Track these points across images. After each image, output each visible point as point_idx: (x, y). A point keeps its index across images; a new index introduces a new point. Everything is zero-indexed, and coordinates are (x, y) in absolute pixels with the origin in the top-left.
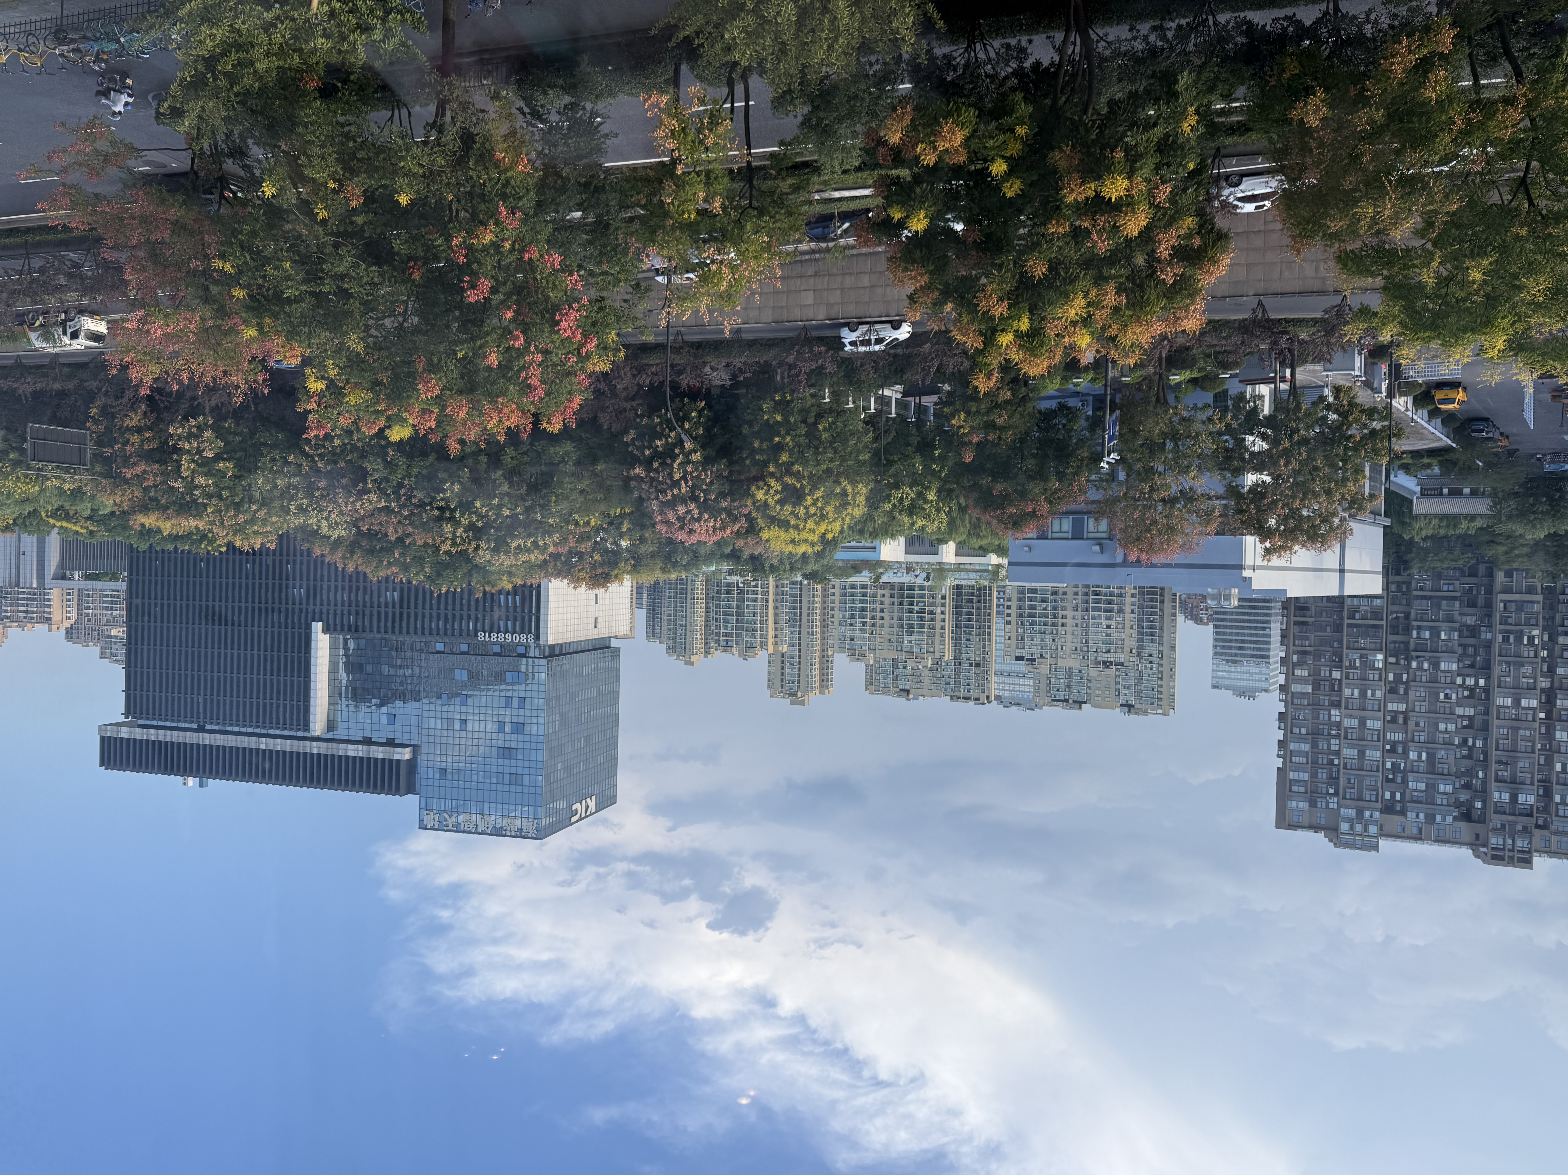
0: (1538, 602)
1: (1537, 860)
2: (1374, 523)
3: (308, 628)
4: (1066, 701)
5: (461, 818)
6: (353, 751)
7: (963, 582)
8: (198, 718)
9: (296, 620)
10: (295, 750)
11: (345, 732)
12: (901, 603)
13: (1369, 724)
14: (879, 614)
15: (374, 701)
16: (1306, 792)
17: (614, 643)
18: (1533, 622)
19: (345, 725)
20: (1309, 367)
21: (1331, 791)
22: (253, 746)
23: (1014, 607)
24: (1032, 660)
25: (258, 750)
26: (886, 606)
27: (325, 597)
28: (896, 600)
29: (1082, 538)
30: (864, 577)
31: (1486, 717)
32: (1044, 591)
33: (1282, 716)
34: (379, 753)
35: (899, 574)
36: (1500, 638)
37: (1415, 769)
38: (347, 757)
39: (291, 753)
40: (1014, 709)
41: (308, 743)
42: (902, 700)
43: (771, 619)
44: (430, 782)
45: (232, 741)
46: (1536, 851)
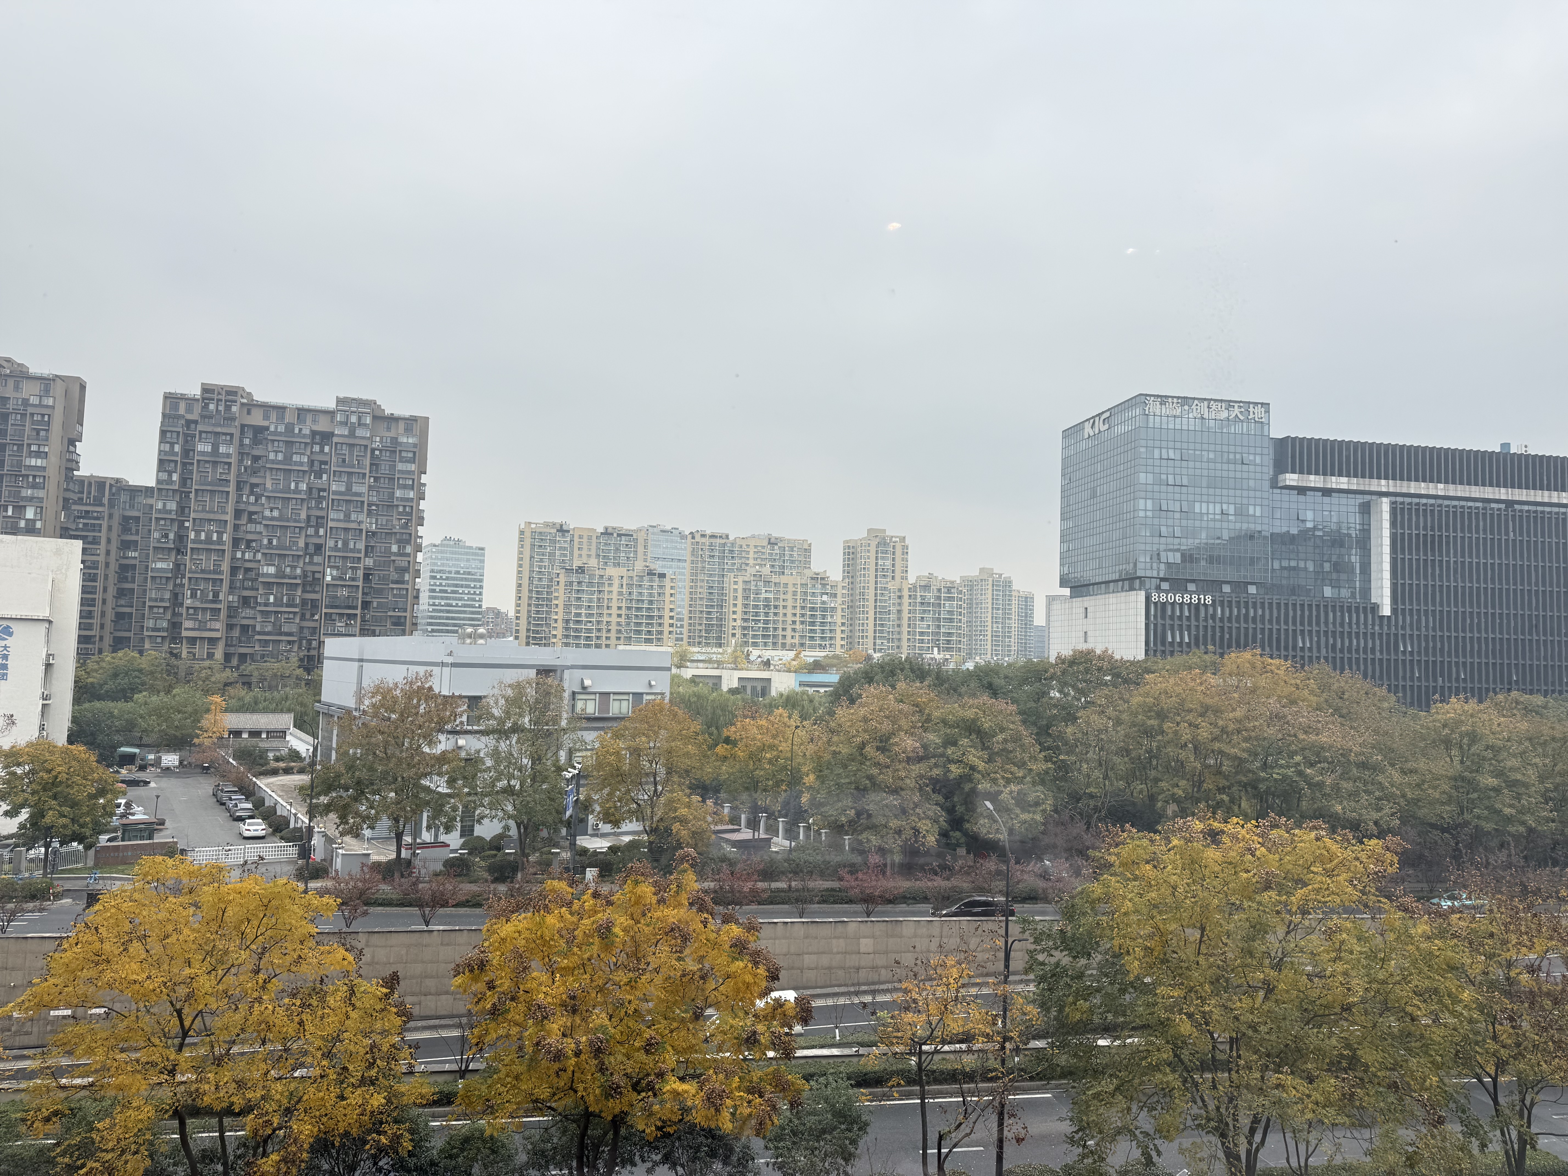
0: (186, 629)
1: (197, 392)
2: (329, 705)
3: (1394, 610)
4: (619, 535)
5: (1224, 415)
6: (1342, 482)
7: (715, 650)
8: (1514, 516)
9: (1408, 618)
10: (1405, 483)
11: (1351, 502)
12: (775, 629)
13: (342, 516)
14: (798, 619)
15: (1320, 533)
16: (400, 451)
17: (1067, 591)
18: (191, 611)
19: (1351, 509)
20: (383, 859)
21: (377, 453)
22: (1451, 487)
23: (666, 625)
24: (651, 573)
25: (1446, 482)
26: (789, 628)
27: (1378, 642)
28: (780, 632)
29: (600, 693)
30: (810, 656)
31: (237, 522)
32: (638, 641)
33: (421, 522)
34: (1314, 481)
35: (776, 658)
36: (221, 597)
37: (301, 474)
38: (1348, 476)
39: (1409, 480)
40: (668, 528)
41: (1391, 490)
42: (775, 534)
43: (905, 615)
44: (1259, 450)
45: (1476, 492)
46: (198, 400)
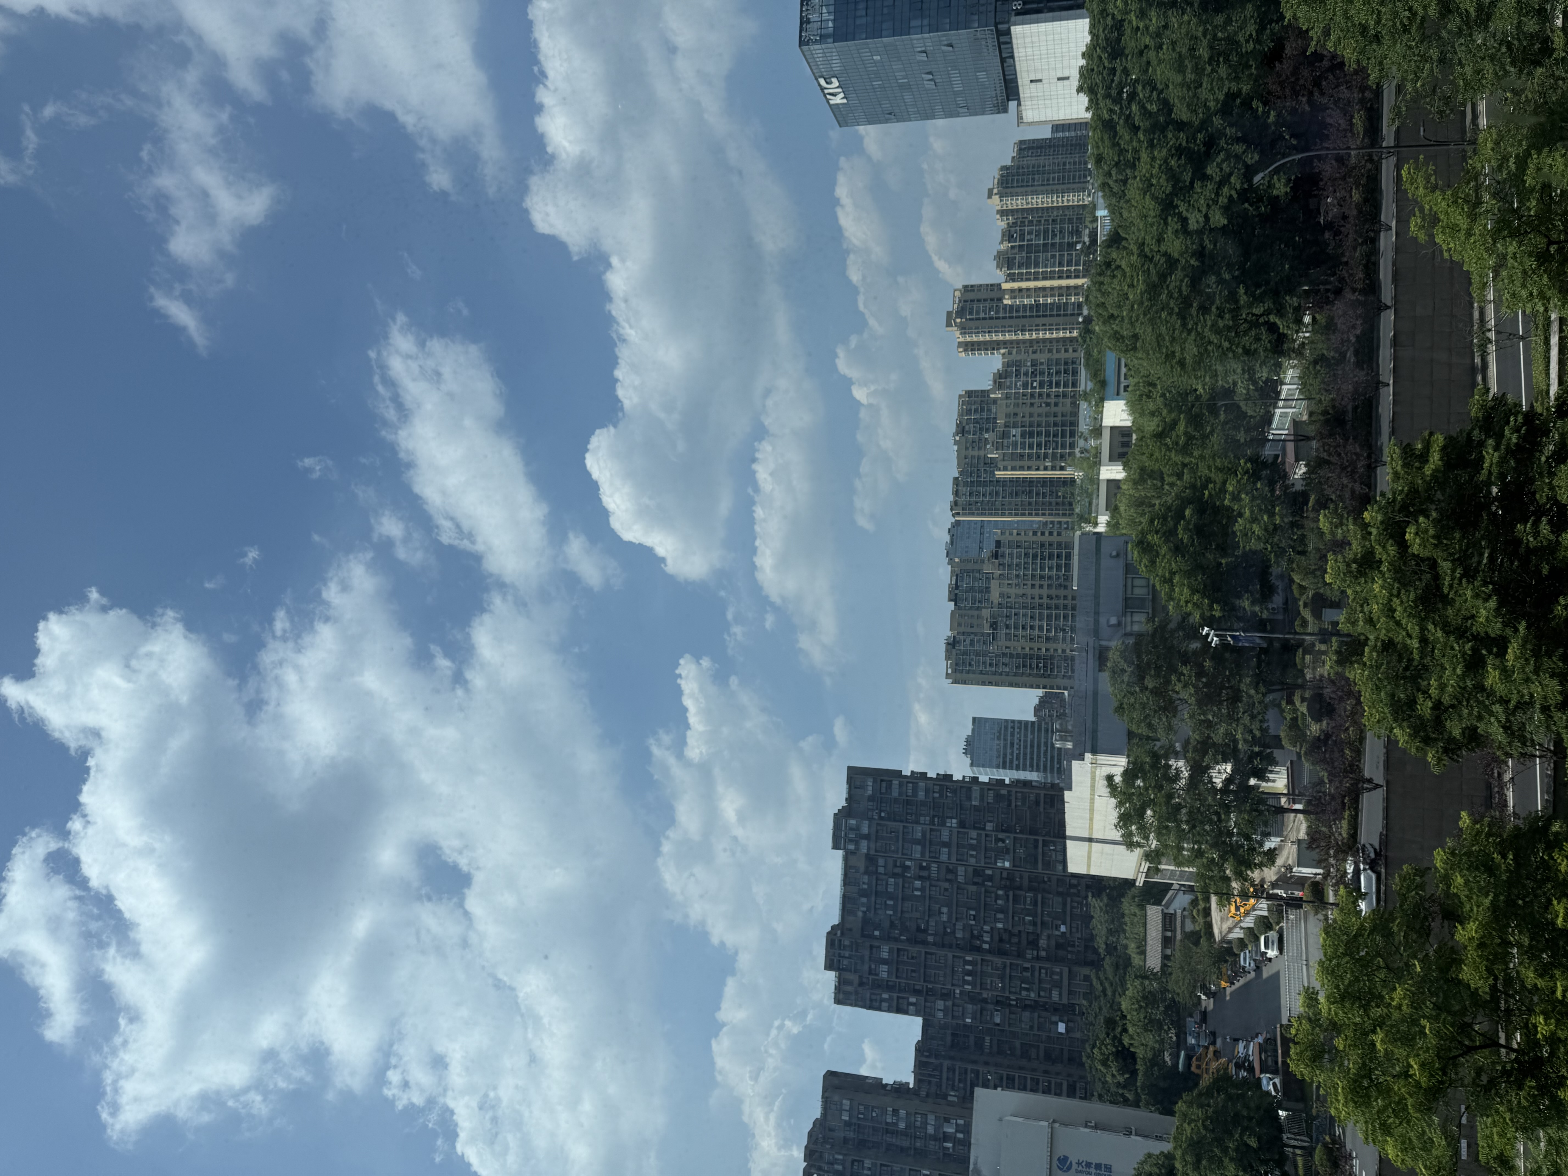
1: (832, 975)
2: (1138, 871)
4: (957, 587)
7: (1079, 488)
12: (1055, 425)
13: (945, 850)
16: (881, 793)
17: (1012, 105)
20: (1304, 826)
21: (883, 814)
23: (1051, 539)
24: (996, 556)
26: (1054, 409)
28: (1059, 419)
29: (1125, 608)
30: (1085, 383)
31: (954, 946)
32: (1069, 568)
33: (948, 777)
35: (1088, 421)
37: (906, 885)
40: (948, 539)
42: (953, 429)
46: (840, 974)
